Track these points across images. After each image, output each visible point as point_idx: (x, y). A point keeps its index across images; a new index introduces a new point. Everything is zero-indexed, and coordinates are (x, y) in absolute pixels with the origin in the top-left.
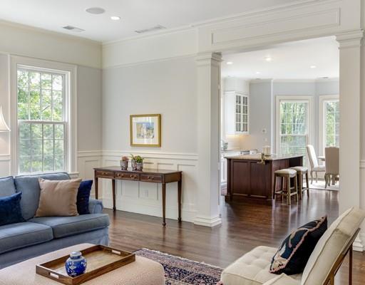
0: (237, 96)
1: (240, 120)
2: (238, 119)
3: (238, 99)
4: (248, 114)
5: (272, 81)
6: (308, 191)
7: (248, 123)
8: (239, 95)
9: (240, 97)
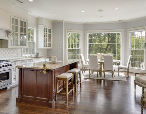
0: (44, 28)
1: (46, 40)
2: (45, 40)
3: (45, 30)
4: (52, 38)
5: (63, 22)
6: (80, 84)
7: (52, 43)
8: (46, 27)
9: (47, 29)
